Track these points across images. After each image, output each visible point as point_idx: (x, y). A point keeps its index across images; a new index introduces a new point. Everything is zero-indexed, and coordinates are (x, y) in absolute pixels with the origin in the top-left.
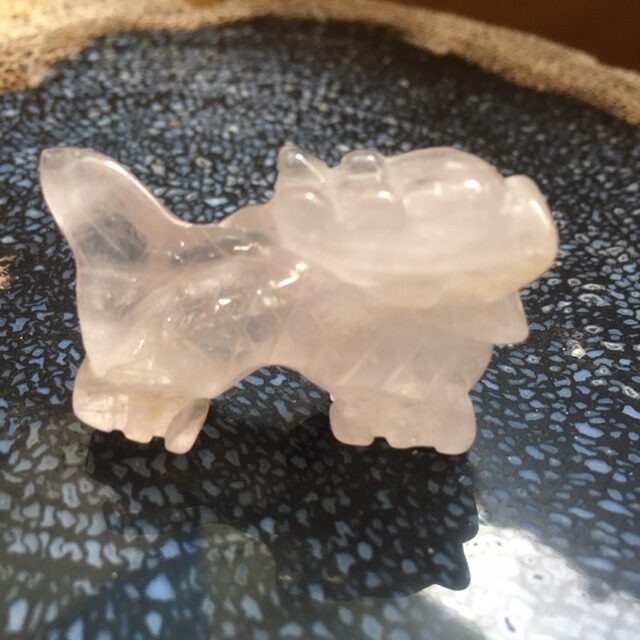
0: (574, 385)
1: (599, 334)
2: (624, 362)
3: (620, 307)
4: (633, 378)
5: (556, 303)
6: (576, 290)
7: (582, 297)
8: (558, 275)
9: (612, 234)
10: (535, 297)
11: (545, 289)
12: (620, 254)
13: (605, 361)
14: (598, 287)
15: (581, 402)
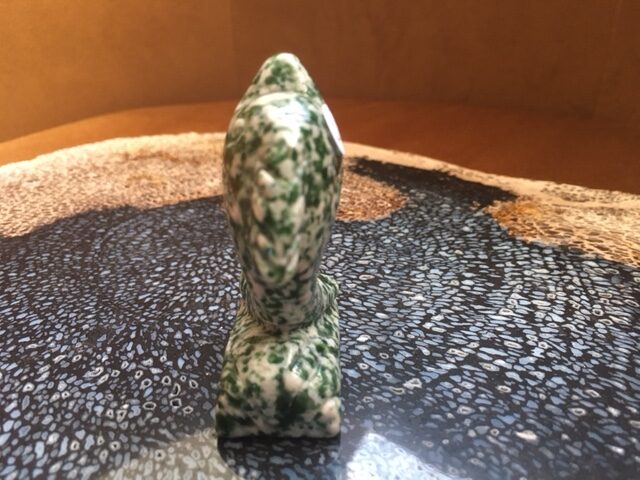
0: (58, 331)
1: (72, 358)
2: (48, 355)
3: (77, 379)
4: (36, 353)
5: (109, 355)
6: (109, 370)
7: (102, 369)
8: (129, 370)
9: (137, 427)
10: (122, 350)
11: (123, 358)
12: (115, 415)
13: (57, 349)
14: (101, 381)
15: (48, 329)
